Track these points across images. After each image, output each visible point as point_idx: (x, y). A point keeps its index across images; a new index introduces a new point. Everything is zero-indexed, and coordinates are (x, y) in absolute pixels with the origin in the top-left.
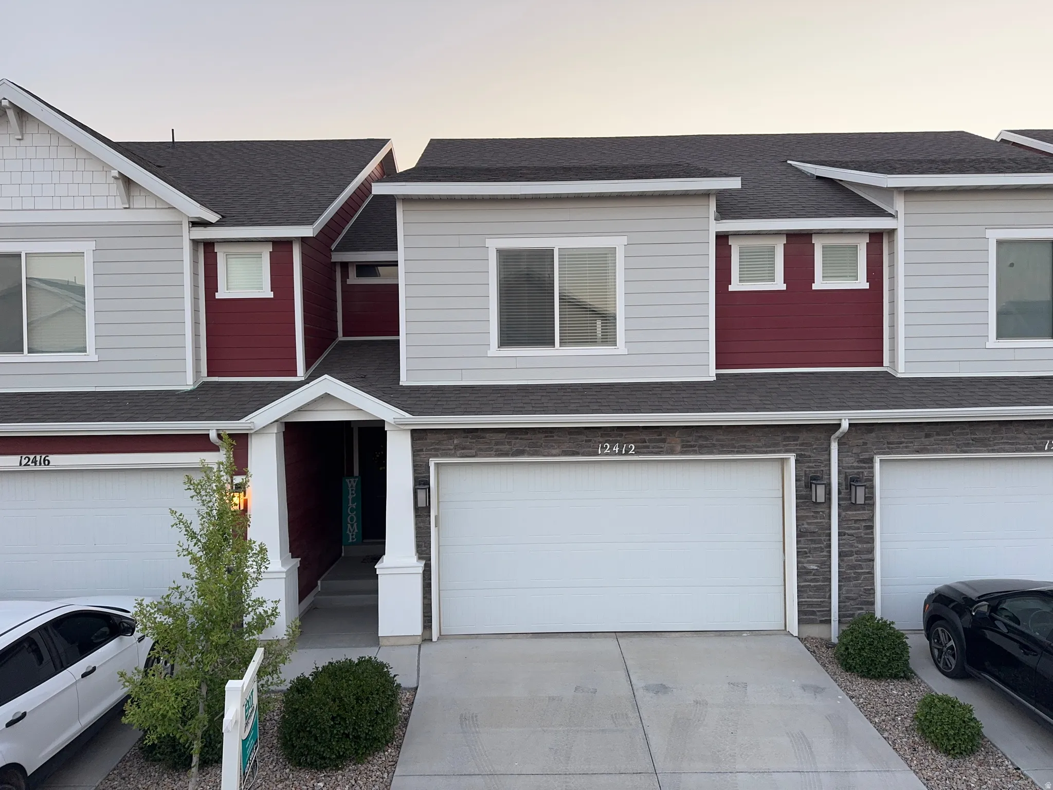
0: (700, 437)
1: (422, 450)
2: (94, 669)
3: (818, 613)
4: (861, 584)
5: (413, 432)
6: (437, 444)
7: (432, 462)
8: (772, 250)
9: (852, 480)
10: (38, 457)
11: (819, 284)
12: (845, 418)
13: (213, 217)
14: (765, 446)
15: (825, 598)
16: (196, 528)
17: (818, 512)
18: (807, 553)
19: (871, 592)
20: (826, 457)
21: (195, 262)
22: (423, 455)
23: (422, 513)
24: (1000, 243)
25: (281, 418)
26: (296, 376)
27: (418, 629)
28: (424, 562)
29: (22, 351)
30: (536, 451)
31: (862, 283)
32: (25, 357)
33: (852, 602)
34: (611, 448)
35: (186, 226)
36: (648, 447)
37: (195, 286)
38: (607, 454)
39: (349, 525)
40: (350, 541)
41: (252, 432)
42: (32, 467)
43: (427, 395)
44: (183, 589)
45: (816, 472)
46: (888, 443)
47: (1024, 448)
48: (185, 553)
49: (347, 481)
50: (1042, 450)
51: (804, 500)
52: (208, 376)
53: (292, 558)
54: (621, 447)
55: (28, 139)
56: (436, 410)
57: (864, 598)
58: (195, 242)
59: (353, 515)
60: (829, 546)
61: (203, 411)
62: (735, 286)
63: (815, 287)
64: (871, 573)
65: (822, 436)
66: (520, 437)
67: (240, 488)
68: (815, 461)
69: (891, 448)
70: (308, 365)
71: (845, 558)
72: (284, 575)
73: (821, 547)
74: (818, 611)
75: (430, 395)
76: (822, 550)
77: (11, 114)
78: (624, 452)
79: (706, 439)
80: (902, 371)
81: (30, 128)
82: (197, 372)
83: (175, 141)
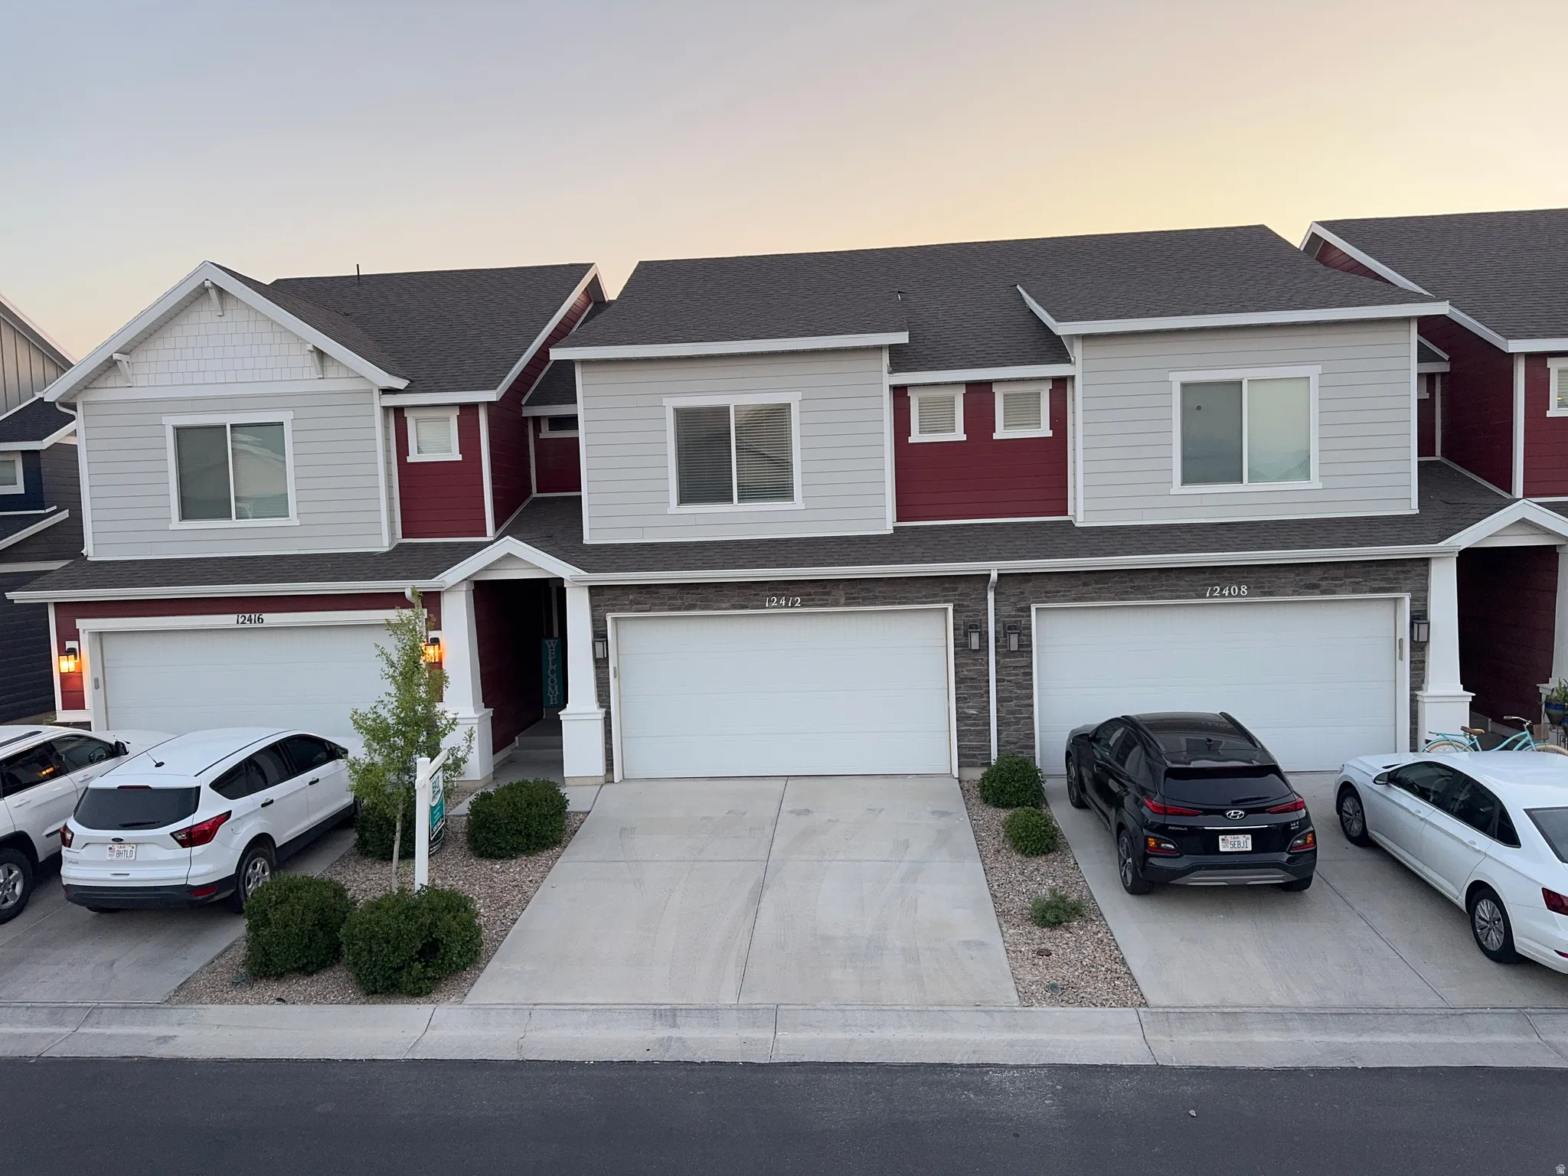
0: (863, 589)
1: (599, 606)
2: (318, 780)
3: (980, 757)
4: (1020, 728)
5: (591, 588)
6: (614, 599)
7: (609, 617)
8: (952, 400)
9: (1010, 628)
10: (253, 616)
11: (1000, 433)
12: (994, 568)
13: (401, 384)
14: (926, 597)
15: (986, 741)
16: (395, 658)
17: (977, 660)
18: (966, 699)
19: (1031, 736)
20: (984, 606)
21: (386, 427)
22: (601, 610)
23: (601, 664)
24: (1184, 386)
25: (469, 577)
26: (486, 536)
27: (600, 770)
28: (604, 710)
29: (230, 517)
30: (707, 605)
31: (1045, 431)
32: (234, 523)
33: (1012, 746)
34: (778, 602)
35: (376, 393)
36: (813, 600)
37: (388, 451)
38: (774, 607)
39: (550, 687)
40: (552, 703)
41: (443, 590)
42: (248, 625)
43: (607, 553)
44: (386, 702)
45: (974, 621)
46: (1046, 592)
47: (1184, 595)
48: (387, 676)
49: (547, 642)
50: (1204, 596)
51: (962, 647)
52: (403, 537)
53: (485, 708)
54: (787, 601)
55: (228, 317)
56: (610, 568)
57: (1023, 742)
58: (386, 409)
59: (554, 677)
60: (988, 692)
61: (399, 571)
62: (915, 437)
63: (996, 436)
64: (1031, 718)
65: (981, 586)
66: (691, 592)
67: (435, 641)
68: (973, 611)
69: (1050, 596)
70: (497, 526)
71: (1005, 704)
72: (477, 721)
73: (980, 693)
74: (980, 754)
75: (610, 553)
76: (982, 696)
77: (213, 293)
78: (790, 605)
79: (869, 591)
80: (1081, 522)
81: (230, 304)
82: (392, 534)
83: (360, 274)
